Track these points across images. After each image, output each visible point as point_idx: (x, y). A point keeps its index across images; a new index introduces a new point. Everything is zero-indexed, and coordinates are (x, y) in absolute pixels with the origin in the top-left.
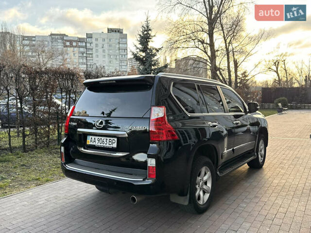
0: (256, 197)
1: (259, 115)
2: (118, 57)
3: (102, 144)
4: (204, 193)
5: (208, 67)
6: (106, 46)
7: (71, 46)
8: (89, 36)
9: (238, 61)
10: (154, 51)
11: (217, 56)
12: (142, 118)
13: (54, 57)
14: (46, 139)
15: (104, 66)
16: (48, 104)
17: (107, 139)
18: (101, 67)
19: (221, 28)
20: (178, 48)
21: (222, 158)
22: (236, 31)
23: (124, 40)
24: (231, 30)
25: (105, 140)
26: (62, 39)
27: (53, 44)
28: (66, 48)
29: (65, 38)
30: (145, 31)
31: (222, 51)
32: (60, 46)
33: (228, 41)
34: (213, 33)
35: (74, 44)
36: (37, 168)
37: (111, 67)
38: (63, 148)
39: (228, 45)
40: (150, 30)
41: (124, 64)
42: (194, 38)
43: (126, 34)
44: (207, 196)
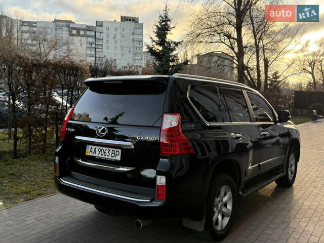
0: (283, 222)
1: (290, 125)
2: (132, 50)
3: (103, 156)
4: (223, 216)
5: (235, 66)
6: (118, 36)
7: (78, 35)
8: (100, 24)
9: (268, 59)
10: (172, 45)
11: (245, 53)
12: (152, 127)
13: (57, 47)
14: (42, 143)
15: (115, 60)
16: (46, 103)
17: (109, 150)
18: (111, 61)
19: (250, 22)
20: (201, 42)
21: (245, 175)
22: (267, 26)
23: (139, 30)
24: (262, 24)
25: (107, 152)
26: (68, 26)
27: (57, 32)
28: (72, 37)
29: (71, 26)
30: (163, 21)
31: (251, 48)
32: (65, 34)
33: (258, 36)
34: (241, 27)
35: (82, 33)
36: (28, 178)
37: (123, 61)
38: (57, 158)
39: (258, 41)
40: (169, 20)
41: (138, 58)
42: (219, 32)
43: (142, 24)
44: (227, 220)
